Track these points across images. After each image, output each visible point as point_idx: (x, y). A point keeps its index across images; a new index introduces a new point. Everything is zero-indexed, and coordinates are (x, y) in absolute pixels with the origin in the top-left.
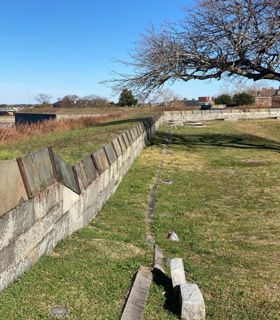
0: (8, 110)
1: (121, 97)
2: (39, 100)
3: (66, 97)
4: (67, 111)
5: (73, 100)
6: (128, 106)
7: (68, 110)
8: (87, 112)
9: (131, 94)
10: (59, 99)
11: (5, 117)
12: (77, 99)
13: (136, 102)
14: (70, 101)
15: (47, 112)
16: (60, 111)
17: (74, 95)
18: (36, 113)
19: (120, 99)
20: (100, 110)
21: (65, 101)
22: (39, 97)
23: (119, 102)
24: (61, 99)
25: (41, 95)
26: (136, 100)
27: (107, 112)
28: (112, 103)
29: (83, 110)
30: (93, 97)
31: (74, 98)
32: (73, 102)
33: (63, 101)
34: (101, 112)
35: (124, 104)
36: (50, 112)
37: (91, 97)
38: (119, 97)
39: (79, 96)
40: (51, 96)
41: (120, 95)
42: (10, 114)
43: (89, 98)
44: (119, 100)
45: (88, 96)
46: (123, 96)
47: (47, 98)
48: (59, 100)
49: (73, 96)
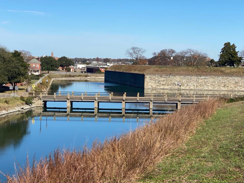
0: (101, 66)
1: (222, 53)
2: (131, 54)
3: (162, 51)
4: (157, 71)
5: (169, 55)
6: (231, 66)
7: (159, 69)
8: (180, 73)
9: (234, 50)
10: (155, 53)
11: (96, 74)
12: (174, 55)
13: (240, 61)
14: (167, 57)
15: (135, 70)
16: (150, 69)
17: (171, 50)
18: (124, 72)
19: (221, 56)
20: (196, 70)
21: (161, 56)
22: (131, 51)
23: (219, 60)
24: (157, 53)
25: (133, 49)
26: (240, 58)
27: (204, 73)
28: (212, 61)
29: (176, 69)
30: (190, 52)
31: (171, 53)
32: (170, 58)
33: (159, 57)
34: (197, 73)
35: (225, 63)
36: (139, 71)
37: (189, 52)
38: (220, 54)
39: (176, 51)
40: (144, 50)
41: (221, 51)
42: (102, 71)
43: (186, 53)
44: (219, 57)
45: (185, 51)
46: (224, 52)
47: (140, 52)
48: (155, 56)
49: (169, 50)
